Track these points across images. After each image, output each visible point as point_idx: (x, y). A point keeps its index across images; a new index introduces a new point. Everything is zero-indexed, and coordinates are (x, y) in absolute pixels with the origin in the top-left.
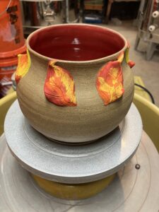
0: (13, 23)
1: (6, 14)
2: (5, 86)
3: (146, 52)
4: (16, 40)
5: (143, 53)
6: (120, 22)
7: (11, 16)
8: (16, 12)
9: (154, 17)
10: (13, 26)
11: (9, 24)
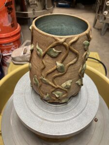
0: (9, 14)
1: (5, 8)
2: (5, 56)
3: (101, 29)
4: (12, 25)
5: (99, 30)
6: (83, 7)
7: (8, 8)
8: (12, 6)
9: (107, 5)
10: (10, 15)
11: (6, 15)
